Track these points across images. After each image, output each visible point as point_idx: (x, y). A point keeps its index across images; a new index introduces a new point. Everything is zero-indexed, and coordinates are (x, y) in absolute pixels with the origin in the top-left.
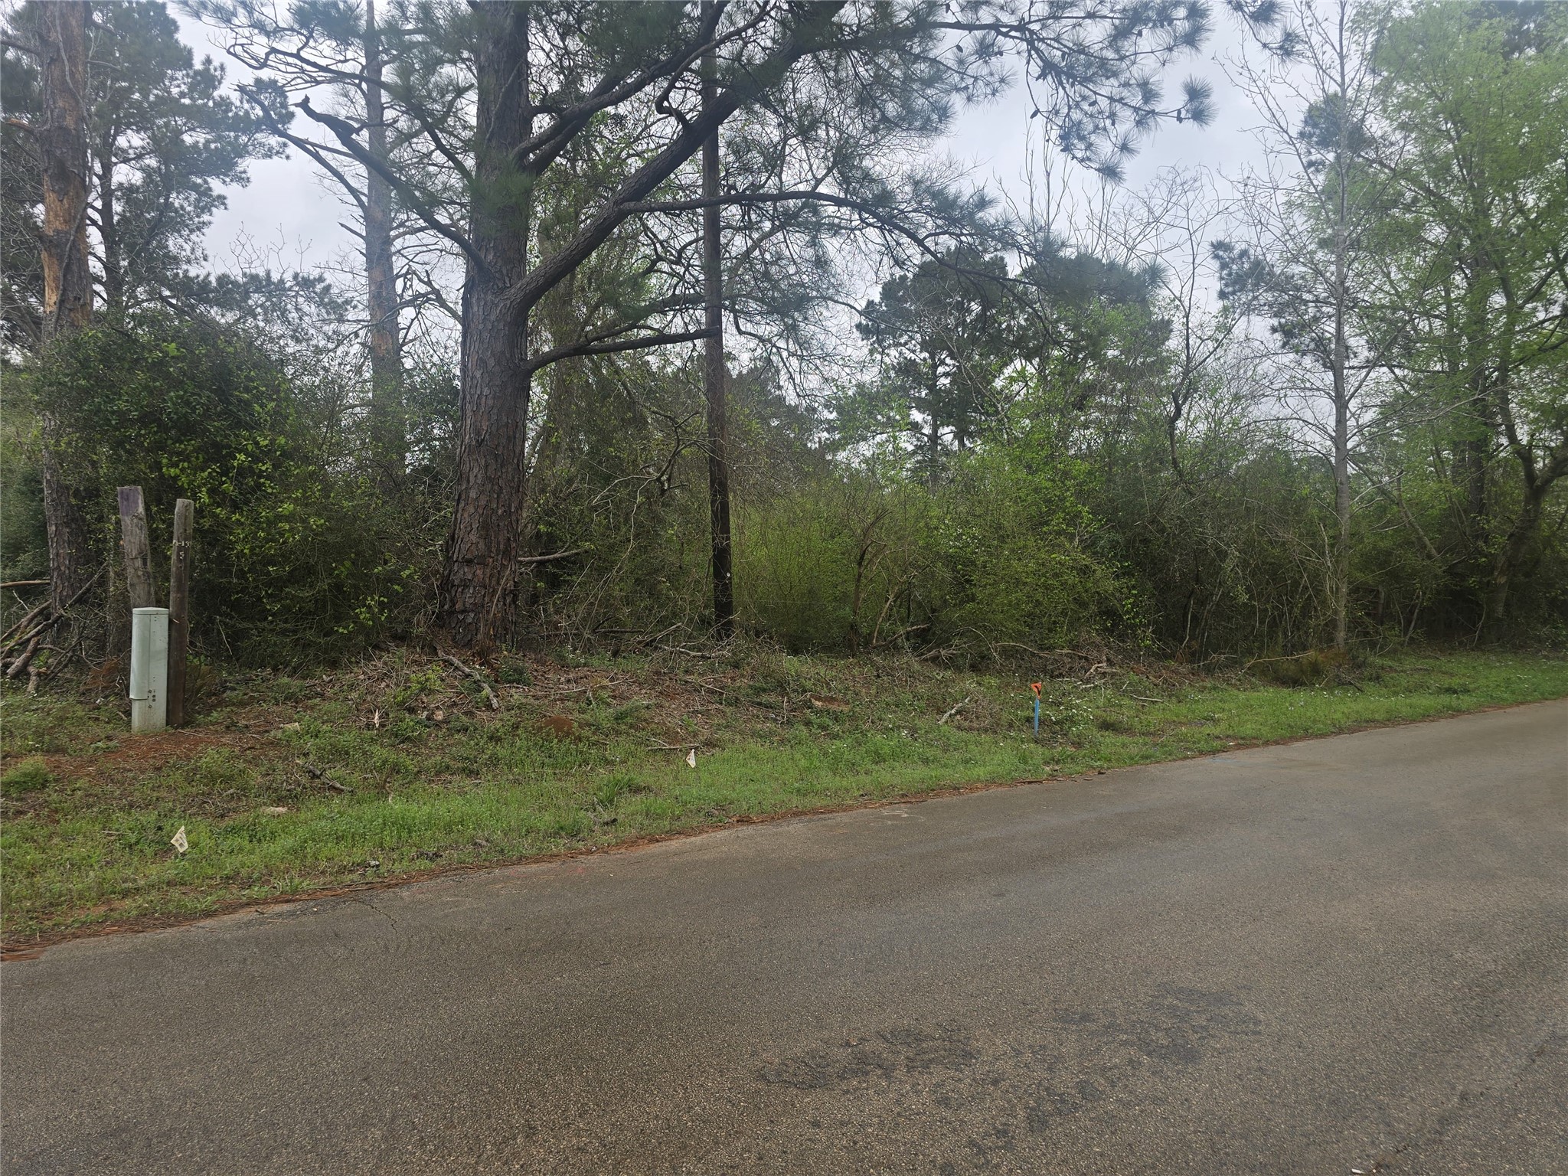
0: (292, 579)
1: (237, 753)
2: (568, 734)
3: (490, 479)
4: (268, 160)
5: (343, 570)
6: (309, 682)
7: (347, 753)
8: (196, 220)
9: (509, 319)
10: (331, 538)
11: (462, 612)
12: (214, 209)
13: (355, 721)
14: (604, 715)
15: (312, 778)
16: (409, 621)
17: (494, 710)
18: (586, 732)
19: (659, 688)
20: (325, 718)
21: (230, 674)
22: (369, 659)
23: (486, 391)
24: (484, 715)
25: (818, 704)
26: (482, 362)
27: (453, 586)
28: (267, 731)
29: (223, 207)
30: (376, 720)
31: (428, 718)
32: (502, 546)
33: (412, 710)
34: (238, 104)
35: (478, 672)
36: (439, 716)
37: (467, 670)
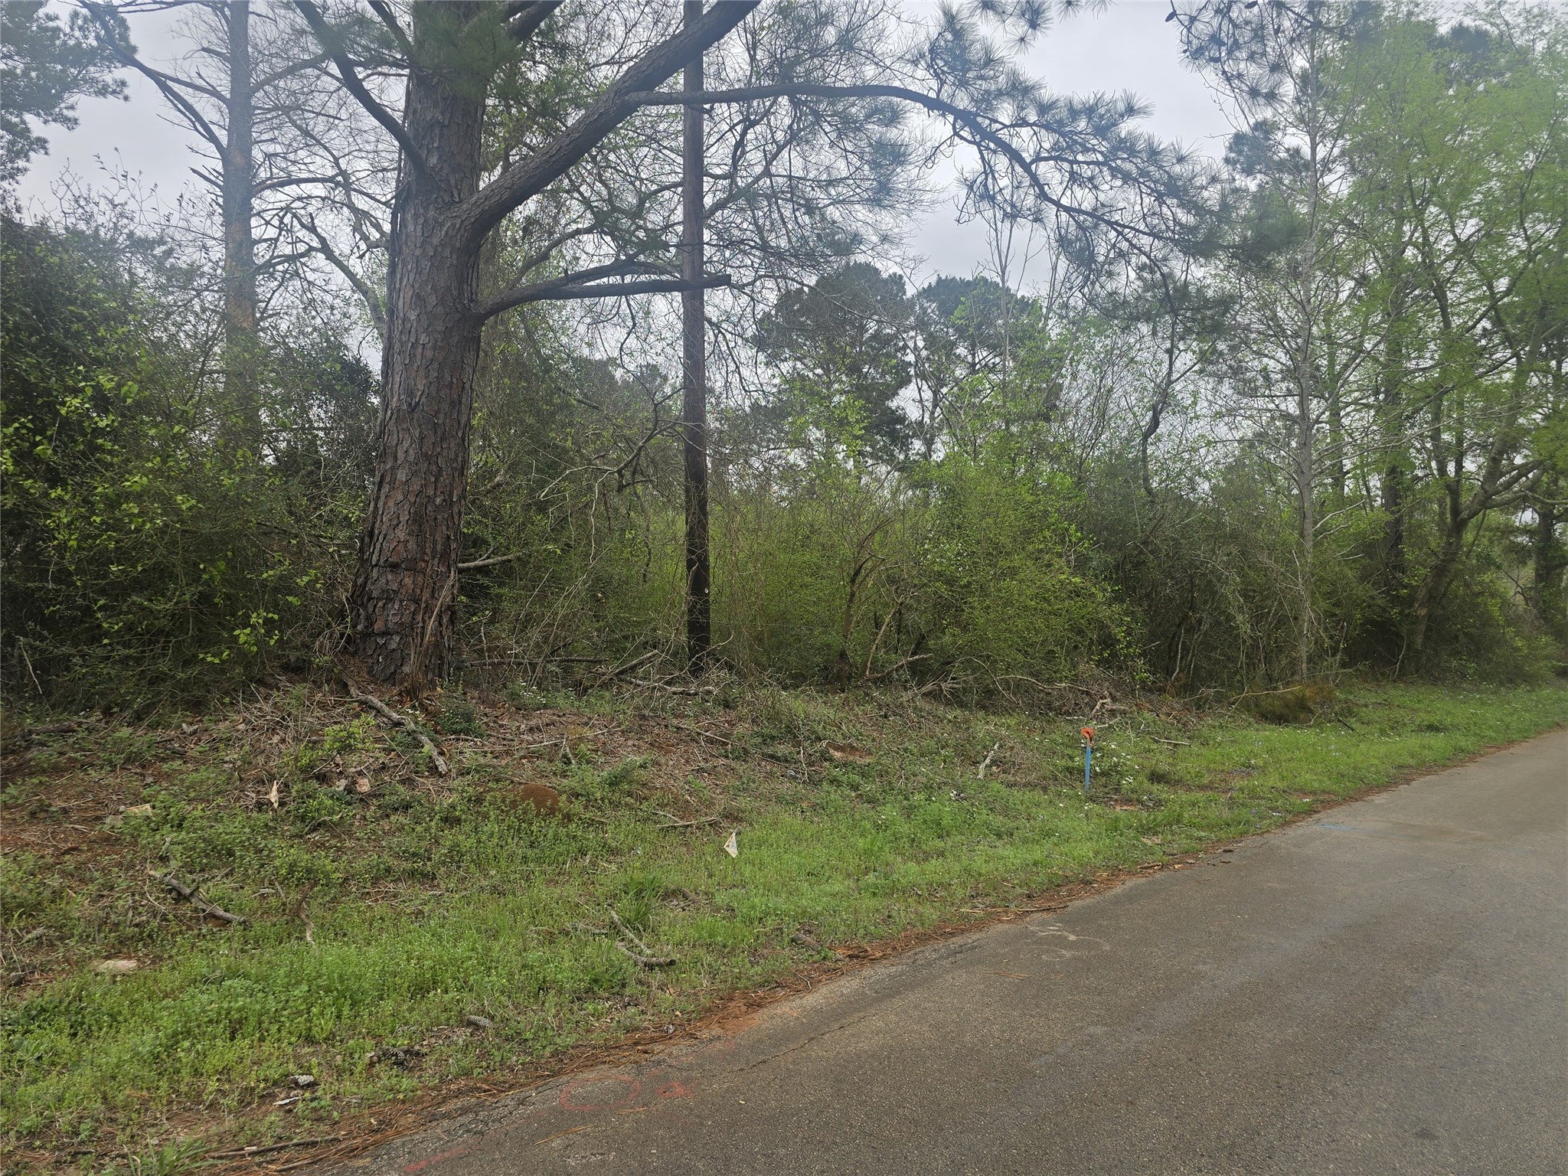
0: (138, 585)
1: (50, 860)
2: (552, 811)
3: (426, 457)
4: (101, 99)
5: (215, 571)
6: (159, 734)
7: (230, 853)
8: (9, 165)
9: (458, 245)
10: (206, 527)
11: (383, 634)
12: (32, 154)
13: (238, 799)
14: (592, 778)
15: (177, 901)
16: (307, 647)
17: (441, 775)
18: (577, 807)
19: (648, 738)
20: (192, 795)
21: (38, 719)
22: (251, 698)
23: (423, 339)
24: (429, 783)
25: (837, 755)
26: (419, 299)
27: (370, 599)
28: (98, 818)
29: (43, 151)
30: (274, 796)
31: (349, 790)
32: (439, 547)
33: (322, 778)
34: (68, 30)
35: (411, 718)
36: (364, 786)
37: (395, 716)
